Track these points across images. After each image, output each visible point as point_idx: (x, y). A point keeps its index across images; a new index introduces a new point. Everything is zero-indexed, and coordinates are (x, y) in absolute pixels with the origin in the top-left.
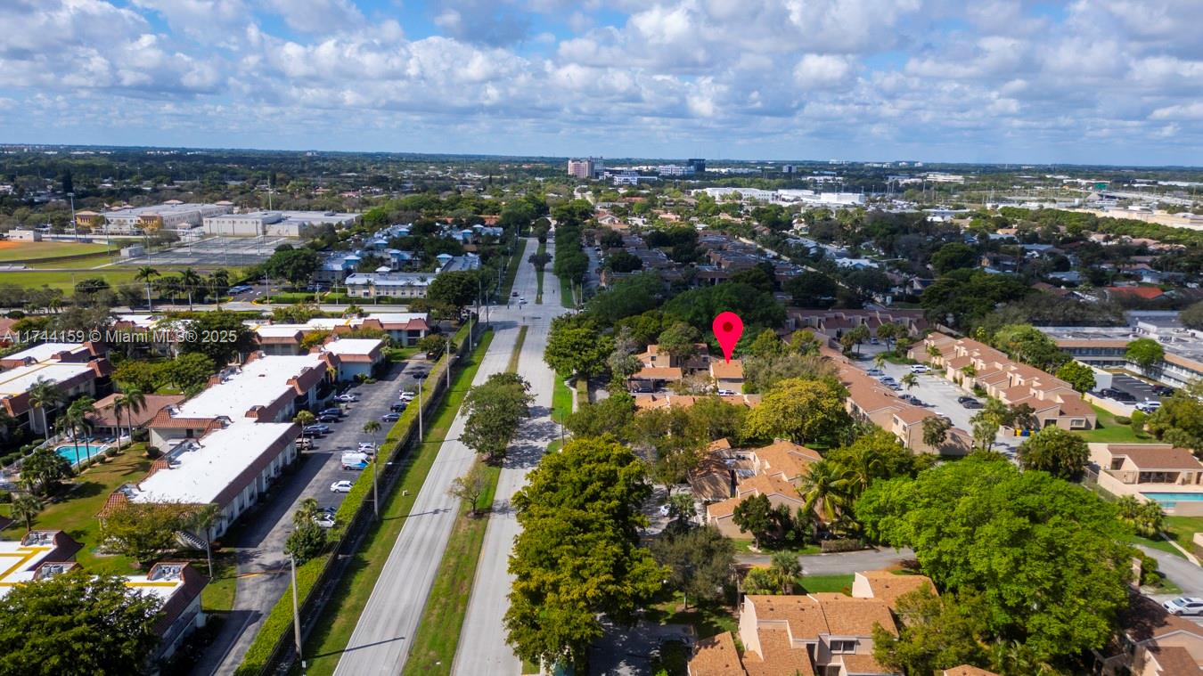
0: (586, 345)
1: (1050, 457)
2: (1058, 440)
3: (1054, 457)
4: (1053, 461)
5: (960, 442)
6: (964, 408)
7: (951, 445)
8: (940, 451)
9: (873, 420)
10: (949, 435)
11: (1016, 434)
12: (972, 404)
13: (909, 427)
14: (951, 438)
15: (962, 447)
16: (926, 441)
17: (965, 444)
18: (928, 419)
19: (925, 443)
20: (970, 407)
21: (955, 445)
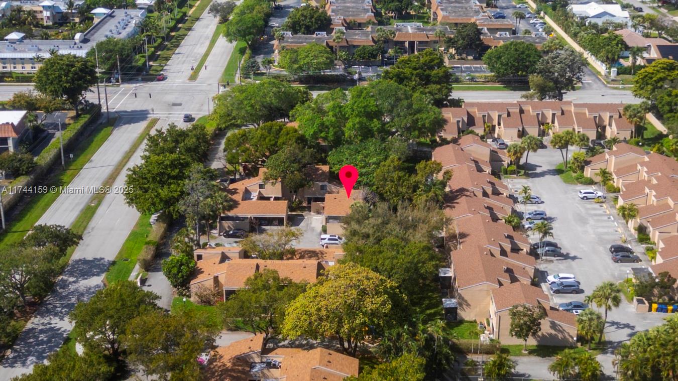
0: (170, 177)
1: (649, 367)
2: (662, 345)
3: (653, 367)
4: (653, 371)
5: (562, 332)
6: (612, 261)
7: (550, 335)
8: (538, 341)
9: (466, 298)
10: (549, 323)
11: (650, 310)
12: (622, 256)
13: (498, 313)
14: (551, 327)
15: (565, 337)
16: (514, 333)
17: (568, 333)
18: (516, 307)
19: (512, 336)
20: (619, 261)
21: (556, 335)
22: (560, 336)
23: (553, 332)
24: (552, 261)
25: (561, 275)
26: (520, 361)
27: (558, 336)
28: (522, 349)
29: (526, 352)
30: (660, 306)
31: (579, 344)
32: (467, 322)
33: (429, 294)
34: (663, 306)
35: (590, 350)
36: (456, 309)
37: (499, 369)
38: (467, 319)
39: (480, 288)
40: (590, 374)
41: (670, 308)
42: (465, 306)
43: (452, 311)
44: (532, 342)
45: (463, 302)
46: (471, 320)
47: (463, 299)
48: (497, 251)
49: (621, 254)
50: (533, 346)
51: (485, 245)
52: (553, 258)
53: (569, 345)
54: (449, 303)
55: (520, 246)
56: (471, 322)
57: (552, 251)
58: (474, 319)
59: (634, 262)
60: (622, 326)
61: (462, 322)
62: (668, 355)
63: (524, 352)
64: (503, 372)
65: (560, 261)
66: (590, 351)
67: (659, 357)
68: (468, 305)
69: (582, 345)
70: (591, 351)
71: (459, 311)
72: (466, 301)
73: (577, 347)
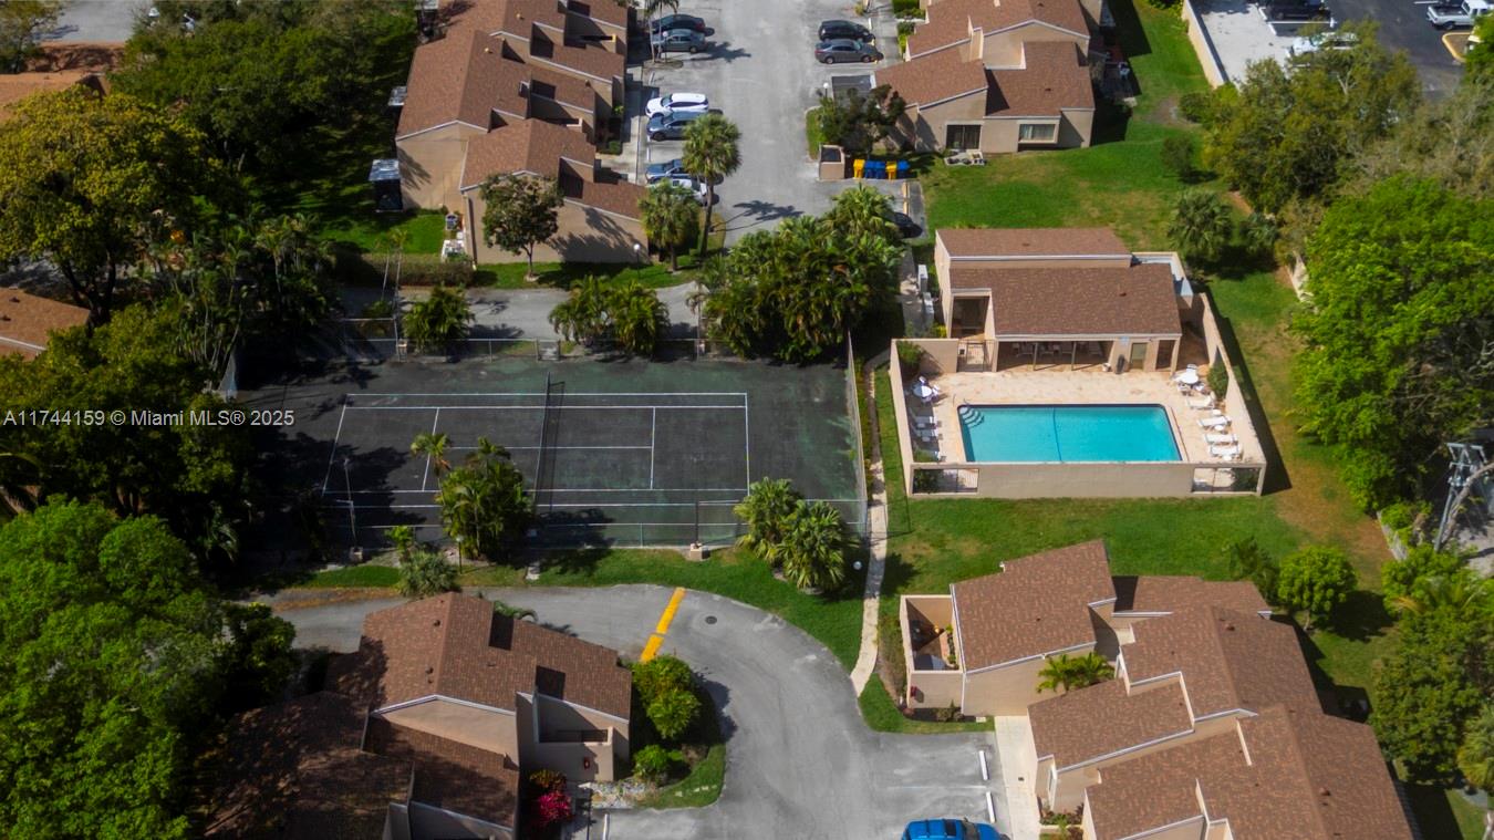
2: (787, 260)
4: (765, 317)
5: (615, 232)
6: (815, 60)
7: (591, 239)
8: (563, 253)
9: (416, 159)
10: (584, 213)
11: (849, 173)
12: (835, 49)
13: (466, 194)
14: (589, 222)
15: (623, 243)
16: (493, 238)
17: (630, 235)
18: (496, 181)
19: (490, 245)
20: (830, 60)
21: (602, 239)
22: (612, 241)
23: (596, 233)
24: (680, 63)
25: (677, 97)
26: (512, 301)
27: (608, 243)
28: (525, 273)
29: (534, 279)
30: (871, 164)
31: (655, 258)
32: (426, 211)
33: (365, 148)
34: (878, 165)
35: (676, 269)
36: (397, 182)
37: (433, 323)
38: (425, 205)
39: (441, 135)
40: (631, 326)
41: (892, 168)
42: (416, 178)
43: (391, 188)
44: (546, 255)
45: (411, 168)
46: (434, 208)
47: (410, 161)
48: (521, 44)
49: (837, 42)
50: (553, 264)
51: (496, 29)
52: (687, 56)
53: (632, 261)
54: (385, 169)
55: (603, 29)
56: (435, 212)
57: (683, 39)
58: (441, 205)
59: (862, 61)
60: (773, 213)
61: (413, 211)
62: (797, 281)
63: (528, 278)
64: (443, 329)
65: (697, 64)
66: (675, 273)
67: (778, 285)
68: (423, 175)
69: (661, 260)
70: (679, 273)
71: (404, 188)
72: (418, 166)
73: (651, 265)
